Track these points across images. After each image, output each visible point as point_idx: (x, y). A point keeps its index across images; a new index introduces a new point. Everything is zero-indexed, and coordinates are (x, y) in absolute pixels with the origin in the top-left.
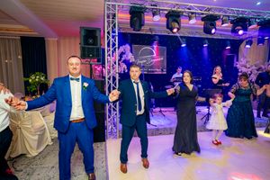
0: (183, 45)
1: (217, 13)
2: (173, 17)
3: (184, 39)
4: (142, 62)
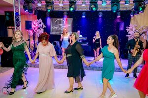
0: (84, 17)
3: (84, 13)
4: (56, 28)
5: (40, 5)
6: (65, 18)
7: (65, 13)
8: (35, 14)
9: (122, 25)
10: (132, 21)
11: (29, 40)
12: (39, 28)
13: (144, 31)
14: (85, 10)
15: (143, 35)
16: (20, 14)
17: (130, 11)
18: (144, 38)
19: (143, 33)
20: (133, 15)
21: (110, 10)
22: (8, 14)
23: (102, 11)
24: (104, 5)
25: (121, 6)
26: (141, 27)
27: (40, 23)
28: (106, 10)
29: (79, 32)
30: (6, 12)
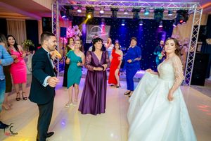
0: (123, 25)
1: (118, 6)
2: (89, 10)
3: (123, 21)
4: (92, 36)
5: (79, 11)
6: (102, 25)
7: (103, 20)
8: (70, 20)
9: (164, 36)
10: (174, 31)
11: (63, 48)
12: (74, 36)
13: (186, 43)
14: (125, 17)
15: (185, 47)
16: (58, 20)
17: (173, 21)
18: (186, 50)
19: (185, 45)
20: (176, 25)
21: (153, 18)
22: (44, 20)
23: (143, 20)
24: (147, 13)
25: (164, 15)
26: (184, 38)
27: (76, 30)
28: (147, 18)
29: (117, 41)
30: (43, 18)
